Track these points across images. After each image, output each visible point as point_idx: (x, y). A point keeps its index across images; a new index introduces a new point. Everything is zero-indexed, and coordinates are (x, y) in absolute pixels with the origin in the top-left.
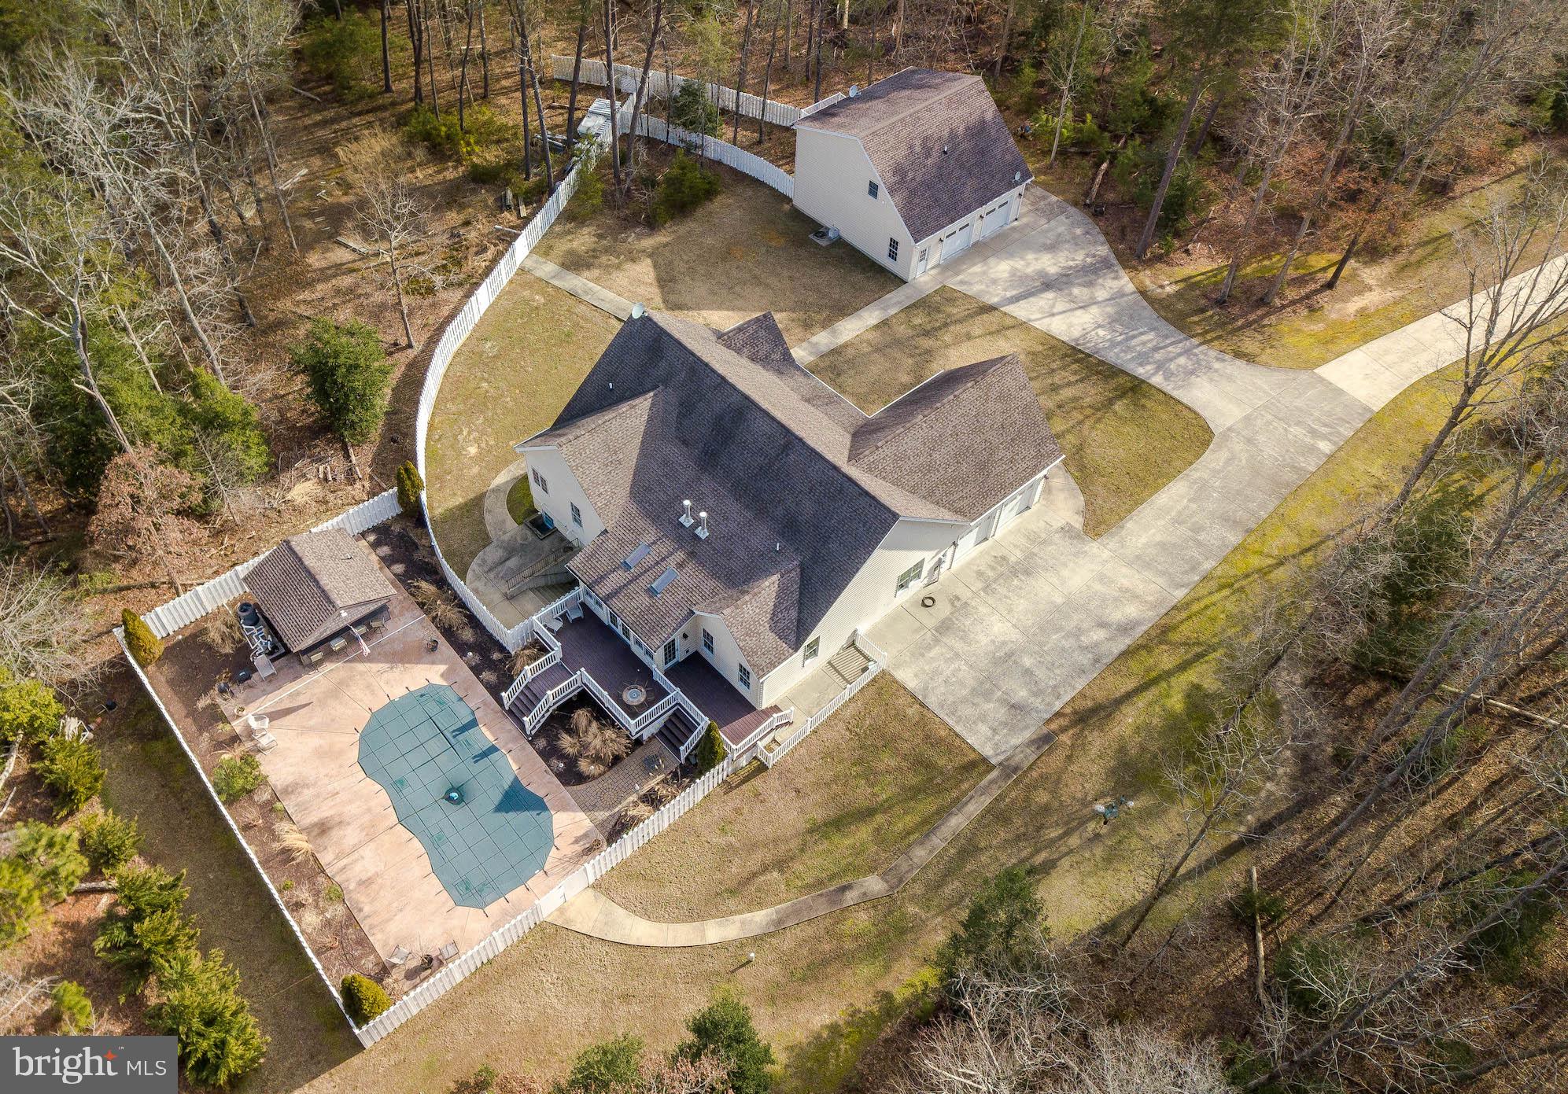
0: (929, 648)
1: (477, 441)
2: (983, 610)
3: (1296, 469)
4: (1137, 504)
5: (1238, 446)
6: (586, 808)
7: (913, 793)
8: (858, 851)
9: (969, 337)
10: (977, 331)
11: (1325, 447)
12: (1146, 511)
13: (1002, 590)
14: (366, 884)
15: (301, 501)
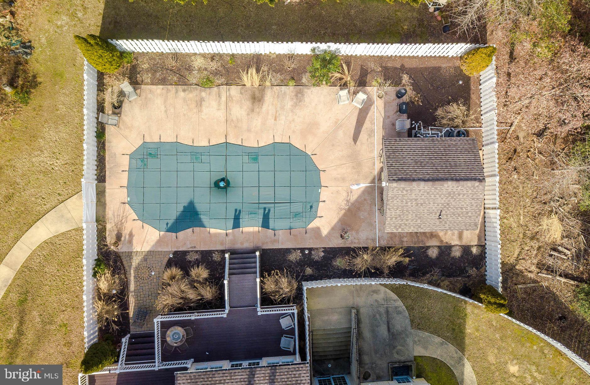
1: (521, 378)
14: (200, 103)
15: (545, 222)
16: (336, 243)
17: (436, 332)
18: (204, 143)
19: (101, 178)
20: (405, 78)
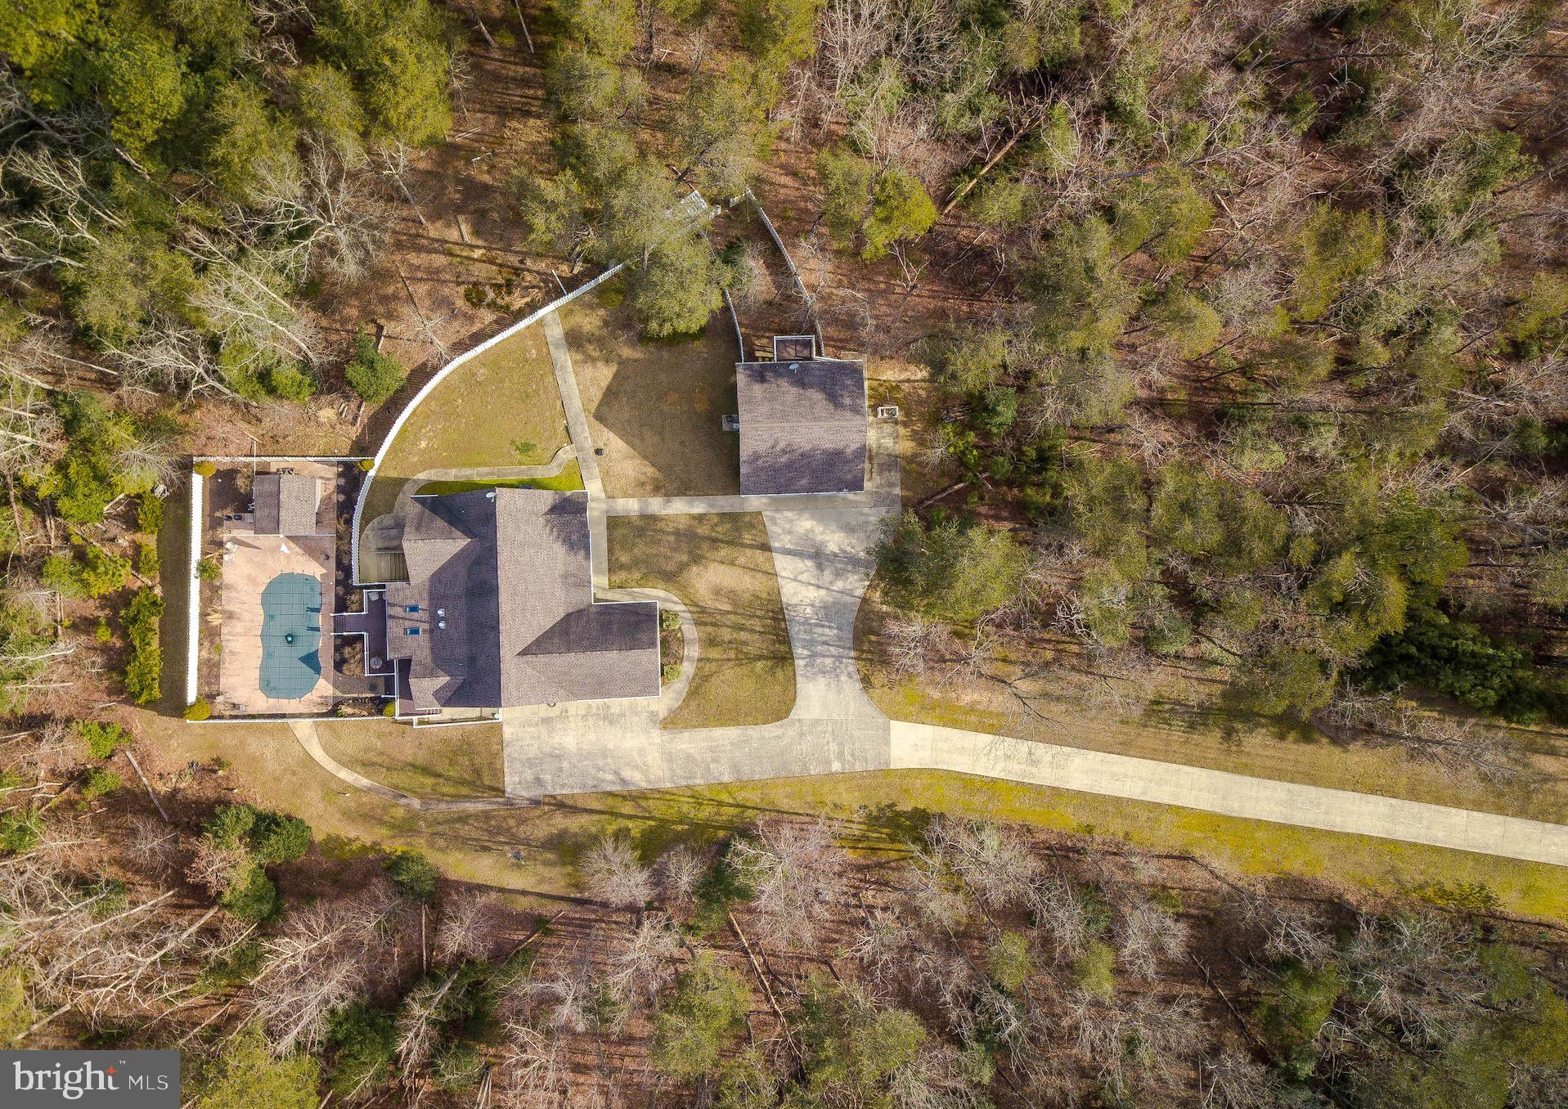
0: (530, 725)
1: (430, 439)
2: (572, 725)
3: (805, 766)
4: (704, 726)
5: (792, 732)
6: (335, 686)
7: (462, 782)
8: (422, 786)
9: (732, 563)
10: (742, 560)
11: (836, 766)
12: (703, 733)
13: (591, 722)
14: (233, 653)
15: (322, 420)
16: (332, 563)
17: (395, 496)
18: (260, 651)
19: (283, 716)
20: (218, 514)
